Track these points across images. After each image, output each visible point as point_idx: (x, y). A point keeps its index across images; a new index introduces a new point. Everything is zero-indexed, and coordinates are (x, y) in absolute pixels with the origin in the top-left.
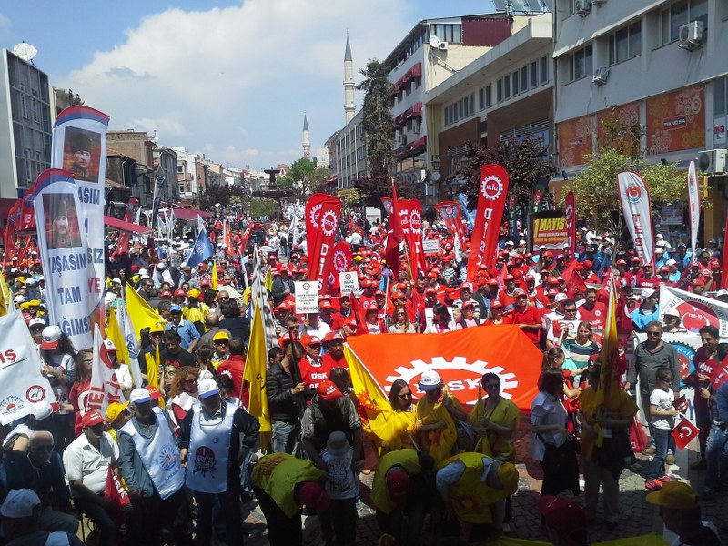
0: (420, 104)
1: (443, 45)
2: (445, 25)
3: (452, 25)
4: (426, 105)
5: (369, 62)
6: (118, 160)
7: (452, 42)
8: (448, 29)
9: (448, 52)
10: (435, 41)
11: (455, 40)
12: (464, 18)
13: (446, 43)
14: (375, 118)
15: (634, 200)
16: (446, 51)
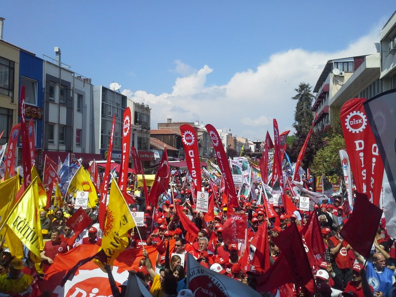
0: (327, 107)
1: (341, 74)
2: (343, 62)
3: (348, 62)
4: (331, 107)
5: (300, 84)
6: (174, 136)
7: (348, 72)
8: (346, 64)
9: (345, 77)
10: (336, 71)
11: (349, 71)
12: (355, 58)
13: (343, 72)
14: (302, 114)
15: (346, 167)
16: (343, 76)
